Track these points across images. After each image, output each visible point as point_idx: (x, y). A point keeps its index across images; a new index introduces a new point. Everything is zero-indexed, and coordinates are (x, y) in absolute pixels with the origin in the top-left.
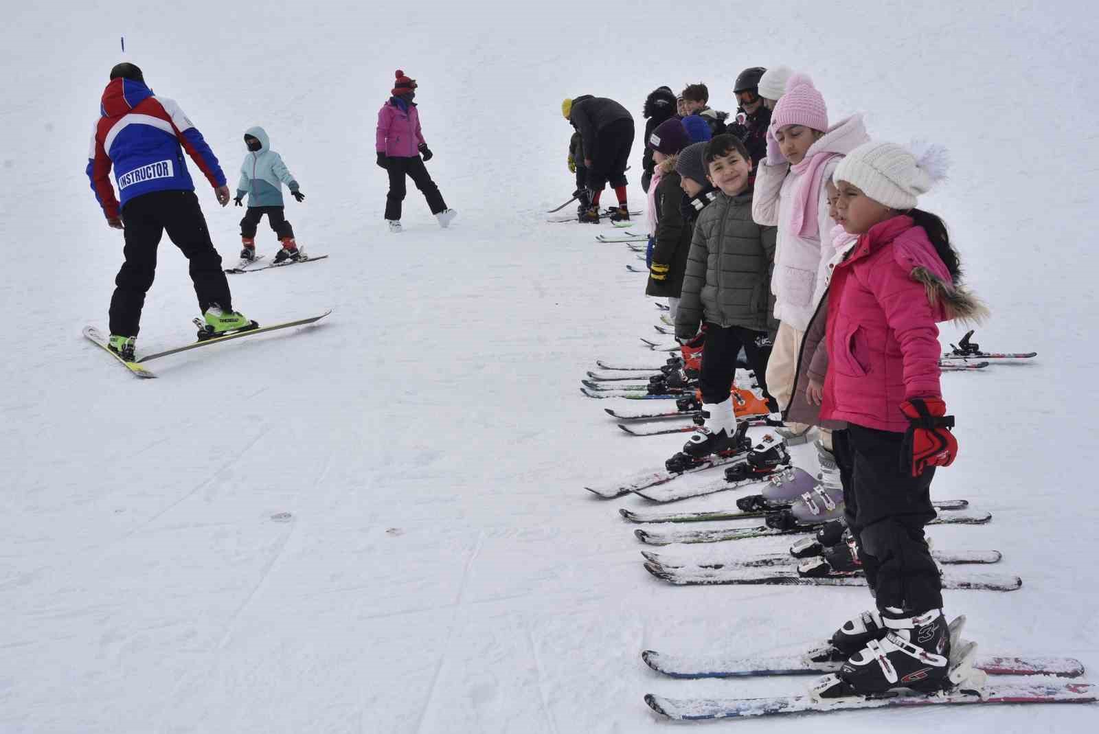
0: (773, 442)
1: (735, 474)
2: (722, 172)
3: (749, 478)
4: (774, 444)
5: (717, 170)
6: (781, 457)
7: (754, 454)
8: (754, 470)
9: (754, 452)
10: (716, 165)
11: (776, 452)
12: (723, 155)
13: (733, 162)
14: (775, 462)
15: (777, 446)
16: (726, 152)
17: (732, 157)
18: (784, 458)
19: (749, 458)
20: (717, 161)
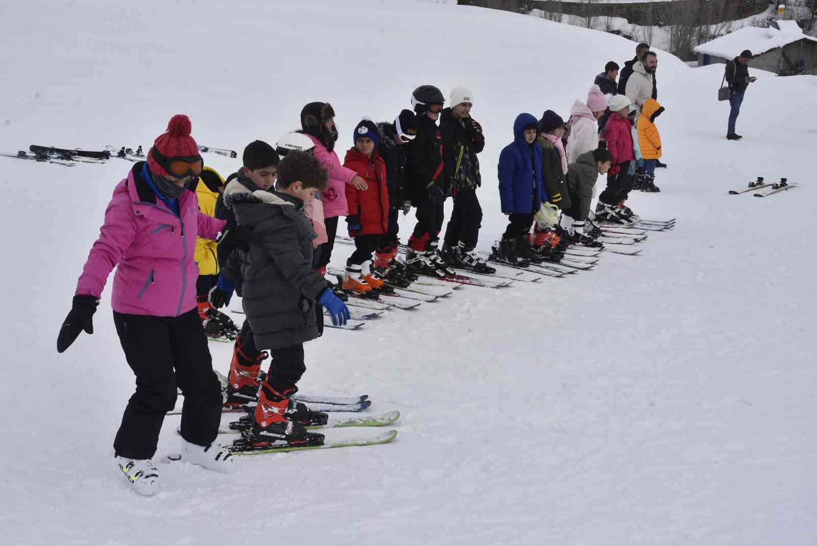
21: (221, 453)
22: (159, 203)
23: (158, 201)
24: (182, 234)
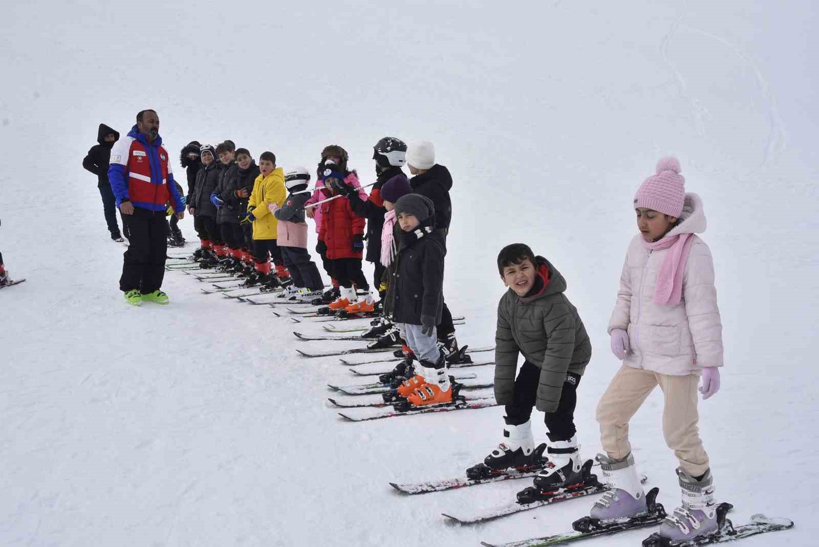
0: (555, 468)
1: (527, 497)
2: (514, 276)
3: (538, 500)
4: (556, 469)
5: (510, 273)
6: (563, 481)
7: (540, 479)
8: (541, 492)
9: (540, 477)
10: (510, 269)
11: (559, 475)
12: (516, 262)
13: (523, 268)
14: (558, 485)
15: (559, 471)
16: (519, 260)
17: (523, 265)
18: (565, 482)
19: (535, 482)
20: (512, 267)
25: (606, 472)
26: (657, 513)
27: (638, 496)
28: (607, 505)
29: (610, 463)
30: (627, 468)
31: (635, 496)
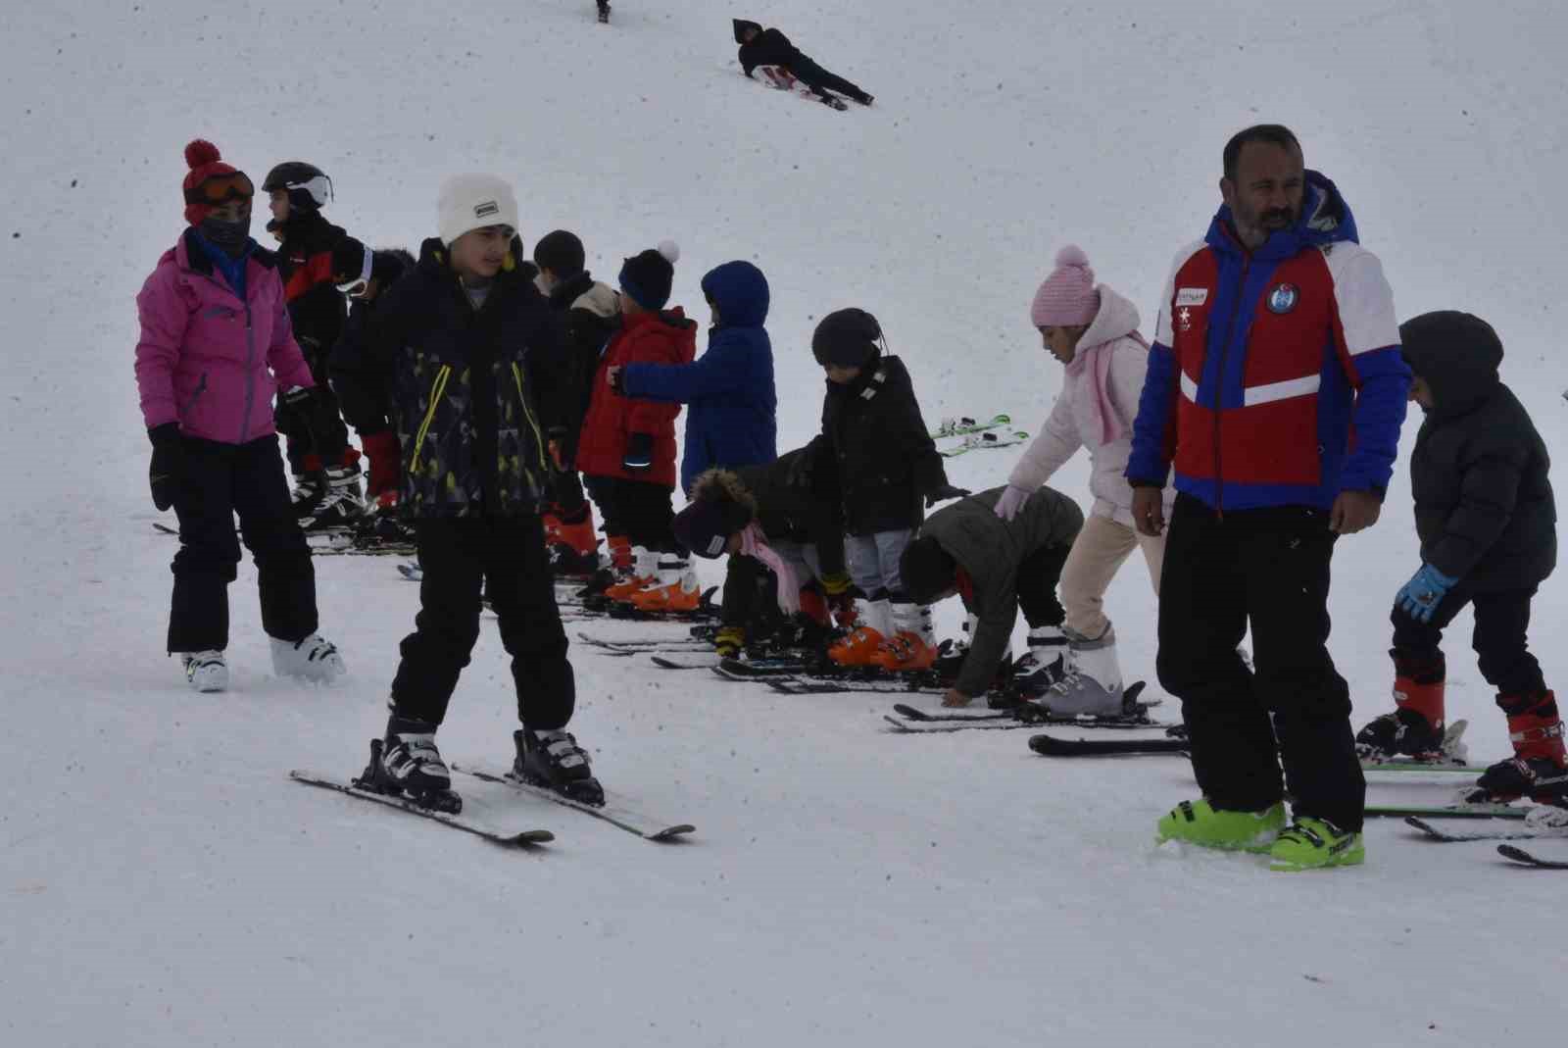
21: (317, 649)
22: (218, 276)
23: (216, 272)
24: (249, 324)
25: (1074, 651)
26: (1136, 716)
27: (1111, 687)
28: (1066, 694)
29: (1080, 641)
30: (1100, 651)
31: (1106, 687)
